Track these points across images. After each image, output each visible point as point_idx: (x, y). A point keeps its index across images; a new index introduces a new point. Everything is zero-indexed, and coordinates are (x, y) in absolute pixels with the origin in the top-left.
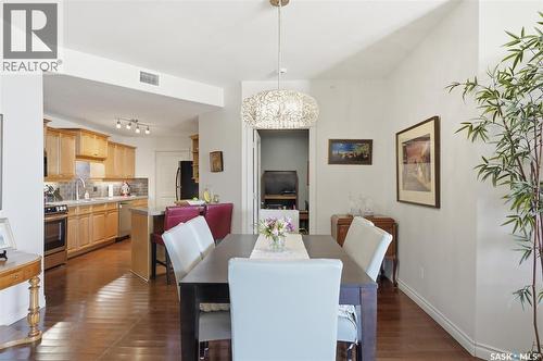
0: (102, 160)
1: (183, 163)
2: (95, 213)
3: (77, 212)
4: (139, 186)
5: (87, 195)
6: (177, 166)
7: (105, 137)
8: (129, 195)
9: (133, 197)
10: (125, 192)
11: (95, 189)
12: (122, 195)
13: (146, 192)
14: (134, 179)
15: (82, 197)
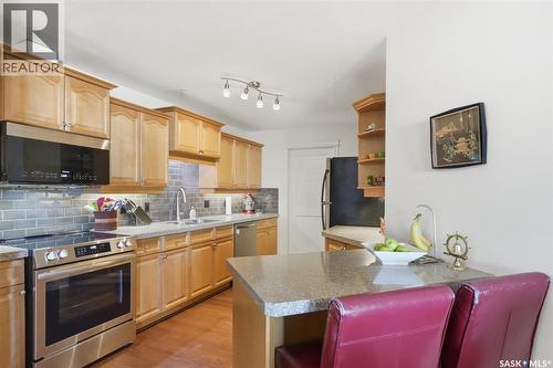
0: (212, 160)
1: (333, 162)
2: (195, 246)
3: (162, 245)
4: (268, 199)
5: (193, 212)
6: (324, 166)
7: (217, 126)
8: (253, 211)
9: (258, 215)
10: (248, 208)
11: (207, 204)
12: (245, 211)
13: (275, 208)
14: (260, 190)
15: (186, 216)
